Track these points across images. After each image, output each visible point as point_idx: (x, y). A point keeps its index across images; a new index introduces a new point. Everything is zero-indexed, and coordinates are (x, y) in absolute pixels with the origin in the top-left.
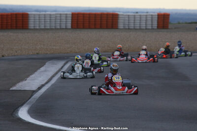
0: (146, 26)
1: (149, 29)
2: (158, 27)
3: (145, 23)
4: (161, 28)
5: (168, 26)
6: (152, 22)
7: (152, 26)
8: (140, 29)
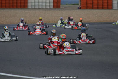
0: (46, 7)
1: (47, 8)
2: (54, 7)
3: (45, 5)
4: (55, 8)
5: (60, 7)
6: (49, 4)
7: (50, 7)
8: (42, 8)
